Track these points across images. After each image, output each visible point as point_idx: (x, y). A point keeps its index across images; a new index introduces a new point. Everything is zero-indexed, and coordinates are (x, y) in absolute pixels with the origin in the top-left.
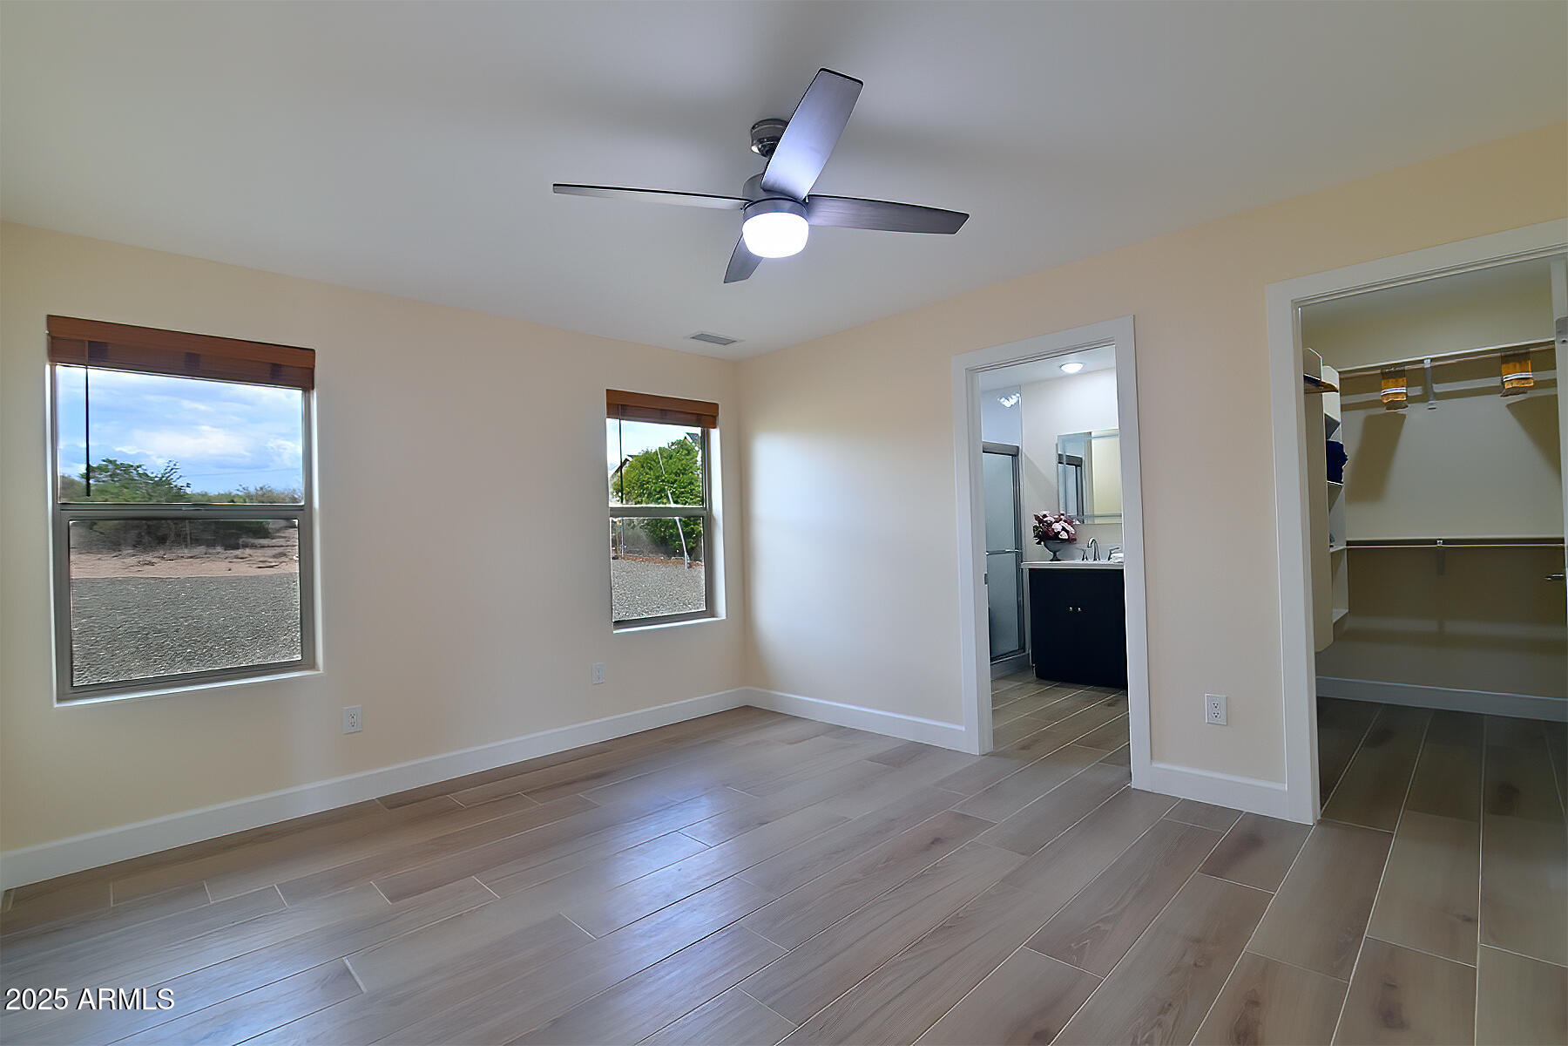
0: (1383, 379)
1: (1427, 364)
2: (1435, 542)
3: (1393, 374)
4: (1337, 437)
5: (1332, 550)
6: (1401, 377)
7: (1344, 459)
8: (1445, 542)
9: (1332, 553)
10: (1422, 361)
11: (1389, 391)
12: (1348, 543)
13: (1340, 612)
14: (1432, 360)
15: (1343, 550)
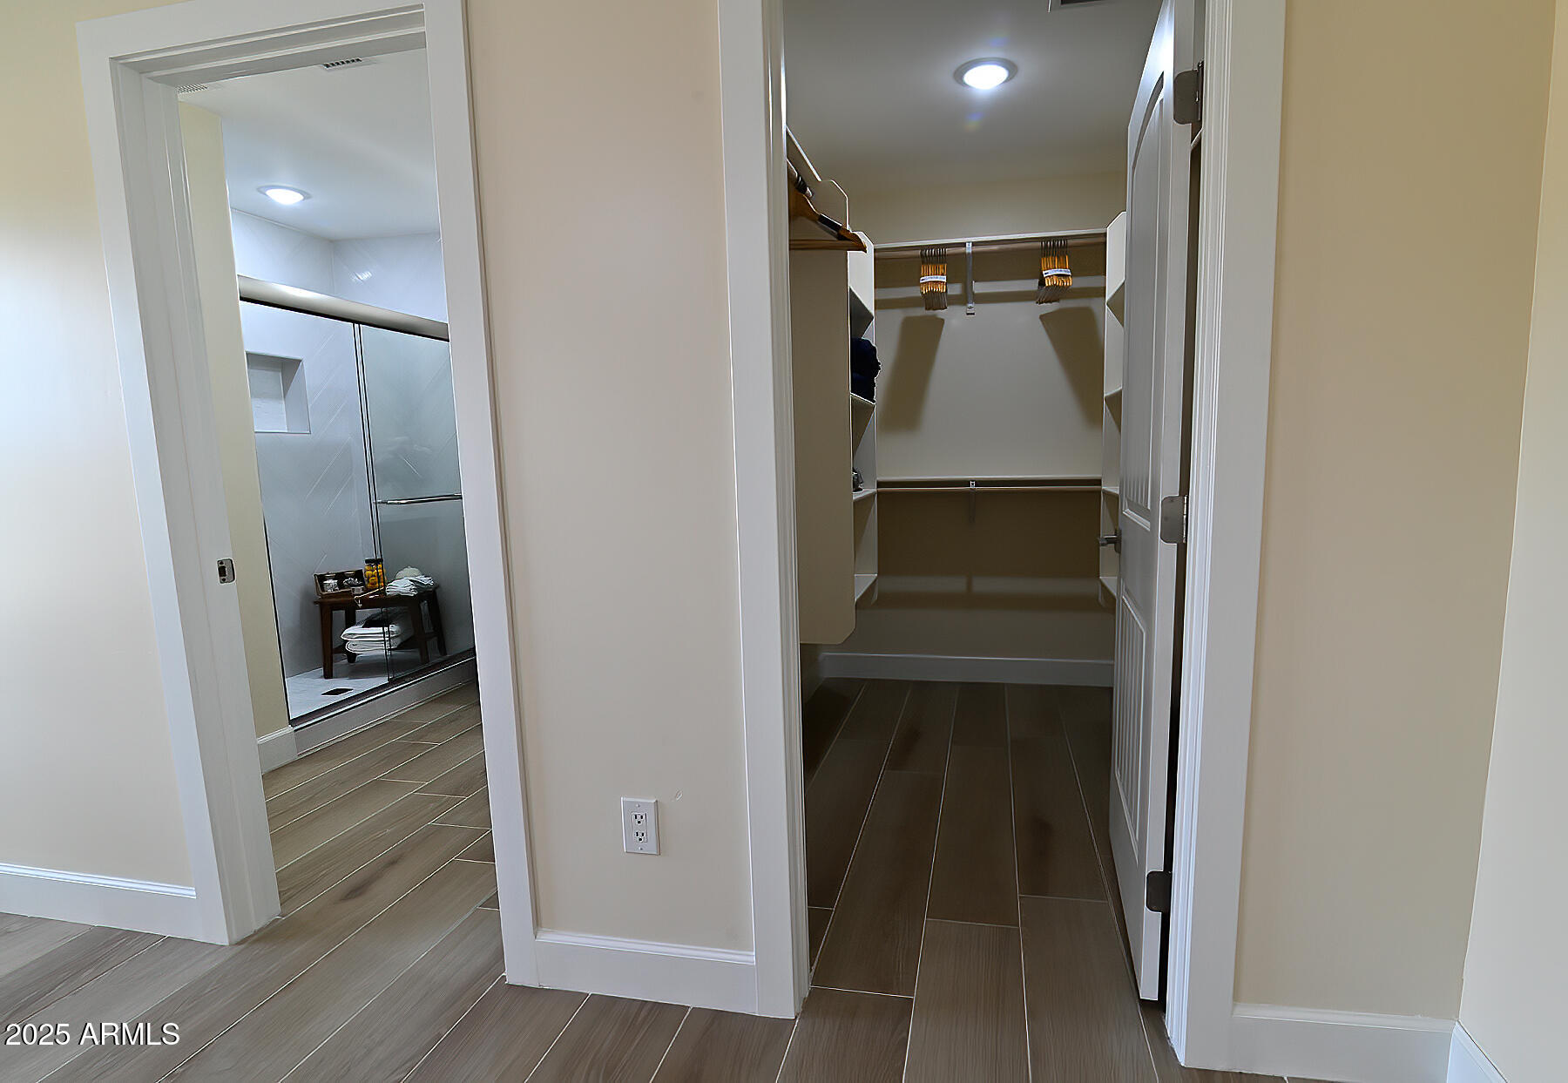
0: (923, 263)
1: (969, 249)
2: (966, 483)
3: (934, 257)
4: (870, 335)
5: (857, 496)
6: (942, 263)
7: (875, 367)
8: (979, 483)
9: (856, 503)
10: (964, 245)
11: (928, 279)
12: (880, 484)
13: (865, 580)
14: (974, 244)
15: (872, 495)
